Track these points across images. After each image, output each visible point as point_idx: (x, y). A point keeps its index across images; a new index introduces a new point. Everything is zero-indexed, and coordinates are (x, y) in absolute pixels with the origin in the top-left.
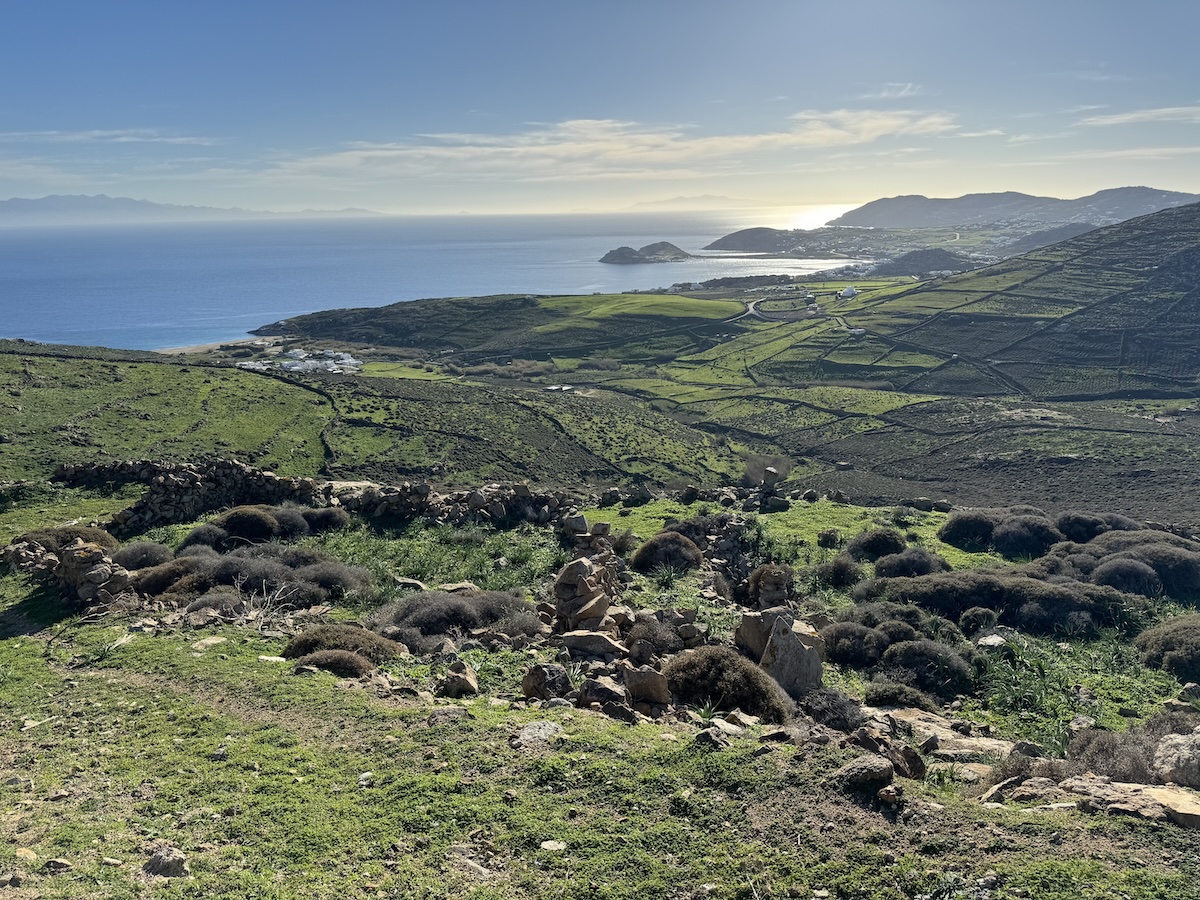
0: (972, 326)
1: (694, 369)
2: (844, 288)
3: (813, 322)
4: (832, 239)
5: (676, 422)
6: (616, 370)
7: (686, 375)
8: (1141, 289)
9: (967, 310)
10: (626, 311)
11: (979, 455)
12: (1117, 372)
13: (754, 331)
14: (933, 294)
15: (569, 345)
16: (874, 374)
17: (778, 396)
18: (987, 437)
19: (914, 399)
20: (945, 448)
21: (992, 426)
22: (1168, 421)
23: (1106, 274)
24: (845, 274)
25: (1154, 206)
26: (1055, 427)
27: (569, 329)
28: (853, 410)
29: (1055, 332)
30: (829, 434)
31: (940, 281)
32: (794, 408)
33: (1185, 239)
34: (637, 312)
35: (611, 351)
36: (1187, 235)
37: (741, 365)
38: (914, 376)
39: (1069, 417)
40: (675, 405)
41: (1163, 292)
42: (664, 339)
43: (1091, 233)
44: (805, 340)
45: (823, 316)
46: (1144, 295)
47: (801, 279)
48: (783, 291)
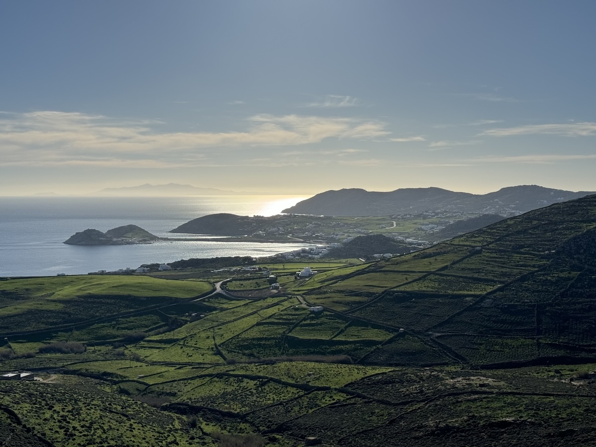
0: (414, 302)
1: (164, 349)
2: (303, 269)
3: (276, 300)
4: (287, 225)
5: (145, 405)
6: (81, 353)
7: (156, 355)
8: (544, 269)
9: (408, 288)
10: (94, 291)
11: (431, 423)
12: (535, 341)
13: (222, 310)
14: (378, 274)
15: (29, 328)
16: (334, 348)
17: (248, 373)
18: (436, 405)
19: (371, 371)
20: (401, 418)
21: (439, 394)
22: (582, 383)
23: (516, 257)
24: (301, 257)
25: (545, 201)
26: (492, 393)
27: (30, 312)
28: (318, 384)
29: (482, 307)
30: (297, 409)
31: (383, 263)
32: (263, 384)
33: (572, 228)
34: (104, 293)
35: (76, 333)
36: (573, 225)
37: (210, 343)
38: (369, 349)
39: (502, 383)
40: (144, 387)
41: (562, 271)
42: (132, 319)
43: (500, 223)
44: (270, 317)
45: (284, 295)
46: (547, 274)
47: (263, 261)
48: (247, 272)
